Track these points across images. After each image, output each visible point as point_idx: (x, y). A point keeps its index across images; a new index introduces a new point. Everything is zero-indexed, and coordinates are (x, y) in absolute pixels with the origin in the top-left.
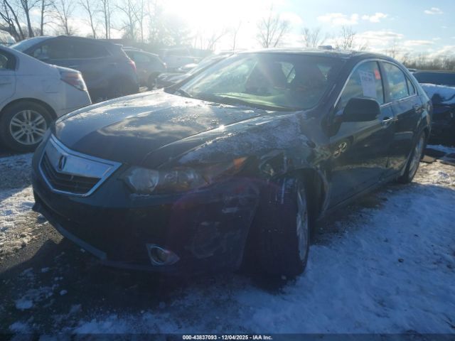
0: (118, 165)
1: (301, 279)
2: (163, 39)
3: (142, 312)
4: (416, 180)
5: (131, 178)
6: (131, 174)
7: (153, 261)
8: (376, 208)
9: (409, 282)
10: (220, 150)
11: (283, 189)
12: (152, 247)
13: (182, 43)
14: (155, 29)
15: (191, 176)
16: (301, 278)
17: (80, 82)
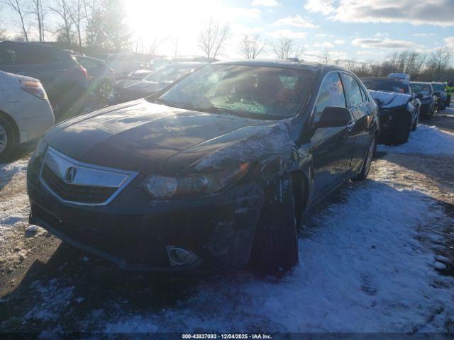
0: (135, 174)
1: (296, 270)
2: (103, 44)
3: (163, 310)
4: (370, 176)
5: (149, 186)
6: (149, 183)
7: (173, 262)
8: (343, 203)
9: (385, 265)
10: (228, 157)
11: (281, 190)
12: (172, 248)
13: (122, 47)
14: (94, 33)
15: (206, 181)
16: (296, 268)
17: (41, 90)
